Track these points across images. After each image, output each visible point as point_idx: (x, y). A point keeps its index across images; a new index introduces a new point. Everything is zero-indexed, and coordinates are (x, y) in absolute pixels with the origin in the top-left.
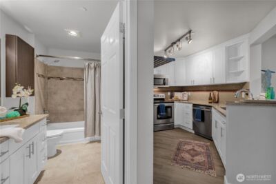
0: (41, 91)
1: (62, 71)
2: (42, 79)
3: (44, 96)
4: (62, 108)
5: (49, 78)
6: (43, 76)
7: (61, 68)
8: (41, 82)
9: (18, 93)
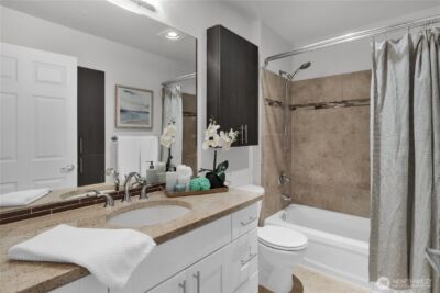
0: (275, 135)
1: (319, 87)
2: (278, 110)
3: (282, 145)
4: (317, 176)
5: (293, 108)
6: (280, 104)
7: (318, 82)
8: (275, 116)
9: (211, 139)
